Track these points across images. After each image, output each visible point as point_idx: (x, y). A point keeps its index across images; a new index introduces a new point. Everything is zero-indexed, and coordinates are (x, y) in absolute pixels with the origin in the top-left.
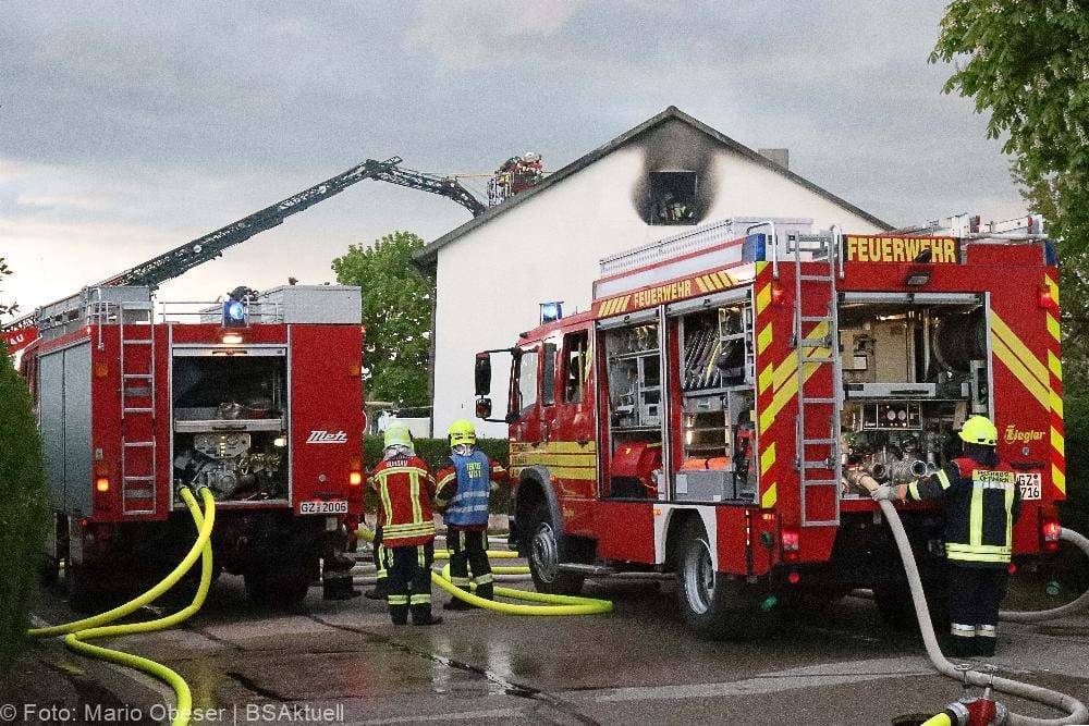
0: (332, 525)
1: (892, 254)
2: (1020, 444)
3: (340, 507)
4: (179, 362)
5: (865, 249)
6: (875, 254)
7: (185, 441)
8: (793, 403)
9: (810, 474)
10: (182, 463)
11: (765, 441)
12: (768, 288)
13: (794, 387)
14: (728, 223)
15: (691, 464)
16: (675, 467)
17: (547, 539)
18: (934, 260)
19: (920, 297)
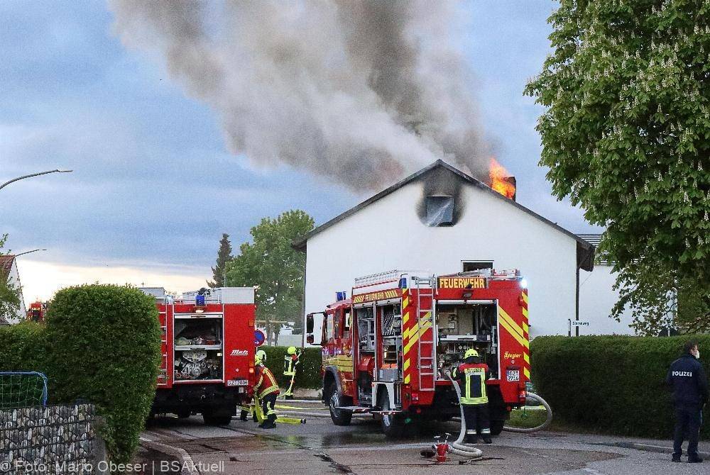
0: (241, 391)
1: (458, 285)
2: (510, 359)
3: (246, 383)
4: (177, 320)
5: (447, 282)
6: (451, 285)
7: (179, 354)
8: (416, 344)
9: (423, 370)
10: (177, 363)
11: (406, 357)
12: (407, 299)
13: (417, 337)
14: (396, 271)
15: (385, 366)
16: (379, 367)
17: (336, 398)
18: (475, 287)
19: (469, 302)
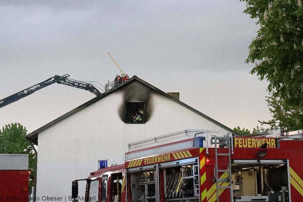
1: (251, 144)
5: (241, 143)
6: (245, 144)
12: (204, 158)
14: (186, 132)
18: (267, 147)
